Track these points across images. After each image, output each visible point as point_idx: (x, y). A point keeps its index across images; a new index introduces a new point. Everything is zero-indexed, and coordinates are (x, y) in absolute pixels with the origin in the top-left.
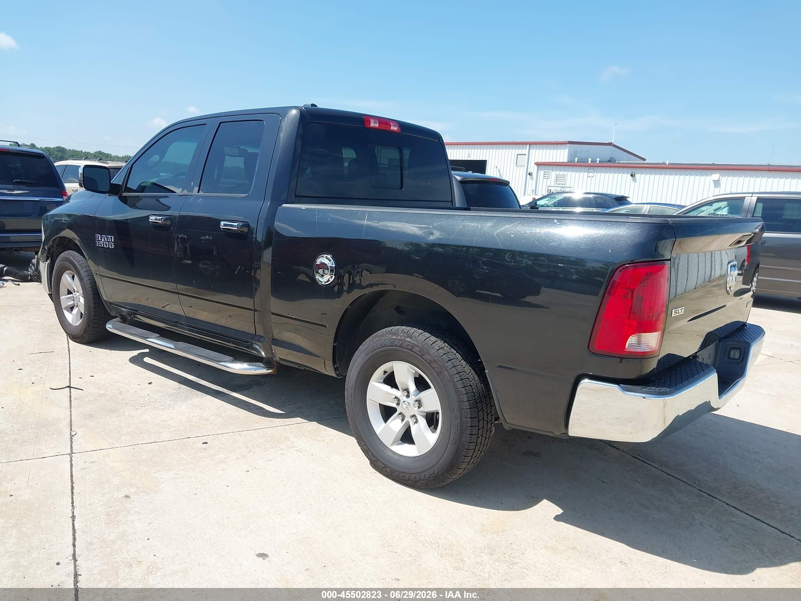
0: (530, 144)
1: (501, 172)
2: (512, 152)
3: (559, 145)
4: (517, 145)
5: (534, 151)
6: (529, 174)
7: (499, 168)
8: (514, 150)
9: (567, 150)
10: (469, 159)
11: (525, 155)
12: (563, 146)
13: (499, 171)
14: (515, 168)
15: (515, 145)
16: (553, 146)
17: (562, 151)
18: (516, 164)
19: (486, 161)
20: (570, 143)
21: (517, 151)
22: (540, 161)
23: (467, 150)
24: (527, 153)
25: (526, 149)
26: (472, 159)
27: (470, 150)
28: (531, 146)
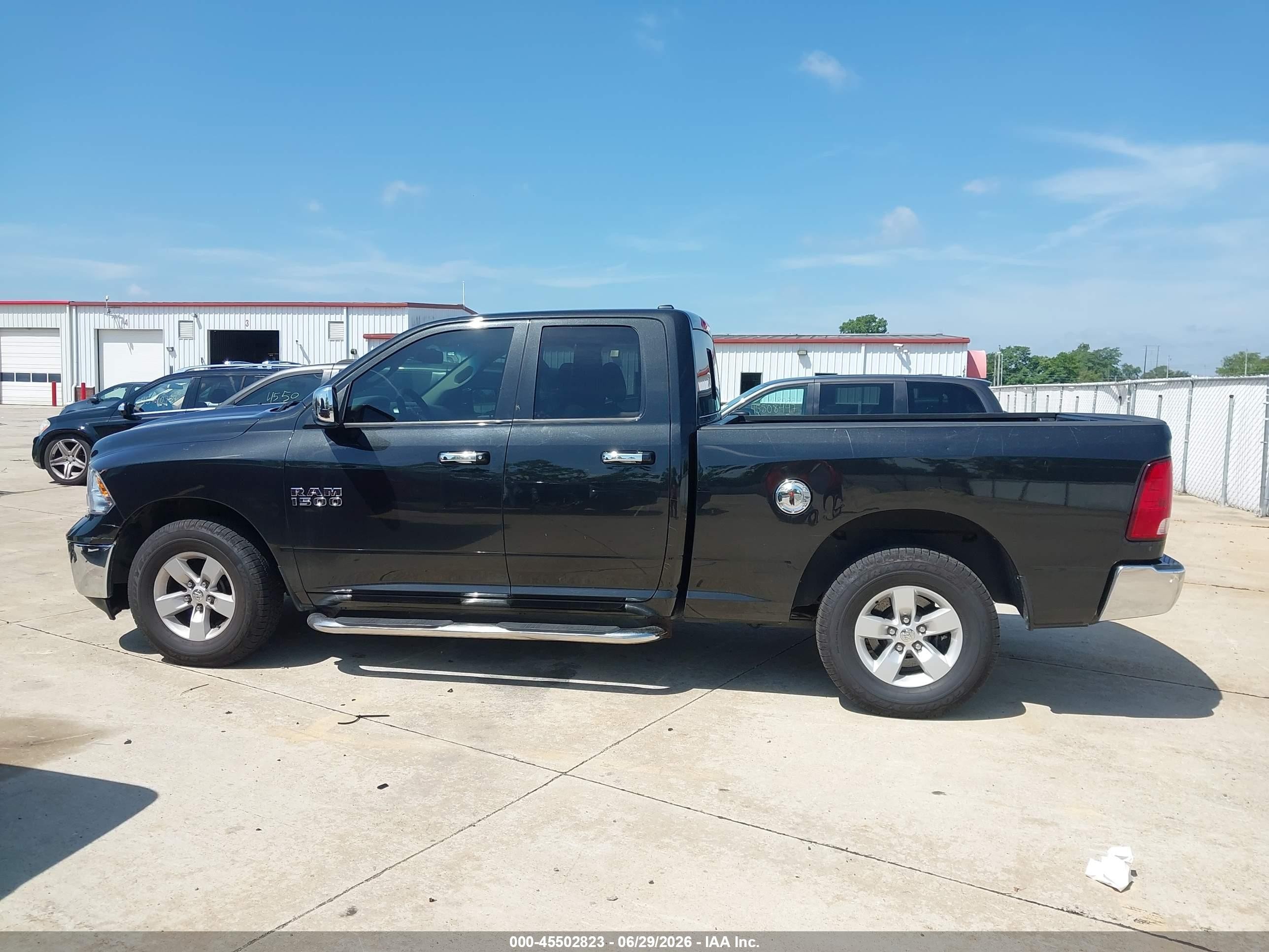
0: (348, 306)
1: (304, 349)
2: (321, 319)
3: (394, 308)
4: (327, 307)
5: (355, 317)
6: (352, 353)
7: (300, 343)
8: (322, 316)
9: (406, 316)
10: (248, 329)
11: (342, 322)
12: (400, 310)
13: (302, 348)
14: (328, 342)
15: (324, 307)
16: (383, 309)
17: (400, 317)
18: (329, 337)
19: (277, 332)
20: (410, 305)
21: (328, 316)
22: (371, 332)
23: (243, 316)
24: (344, 319)
25: (342, 314)
26: (253, 329)
27: (248, 316)
28: (350, 309)
